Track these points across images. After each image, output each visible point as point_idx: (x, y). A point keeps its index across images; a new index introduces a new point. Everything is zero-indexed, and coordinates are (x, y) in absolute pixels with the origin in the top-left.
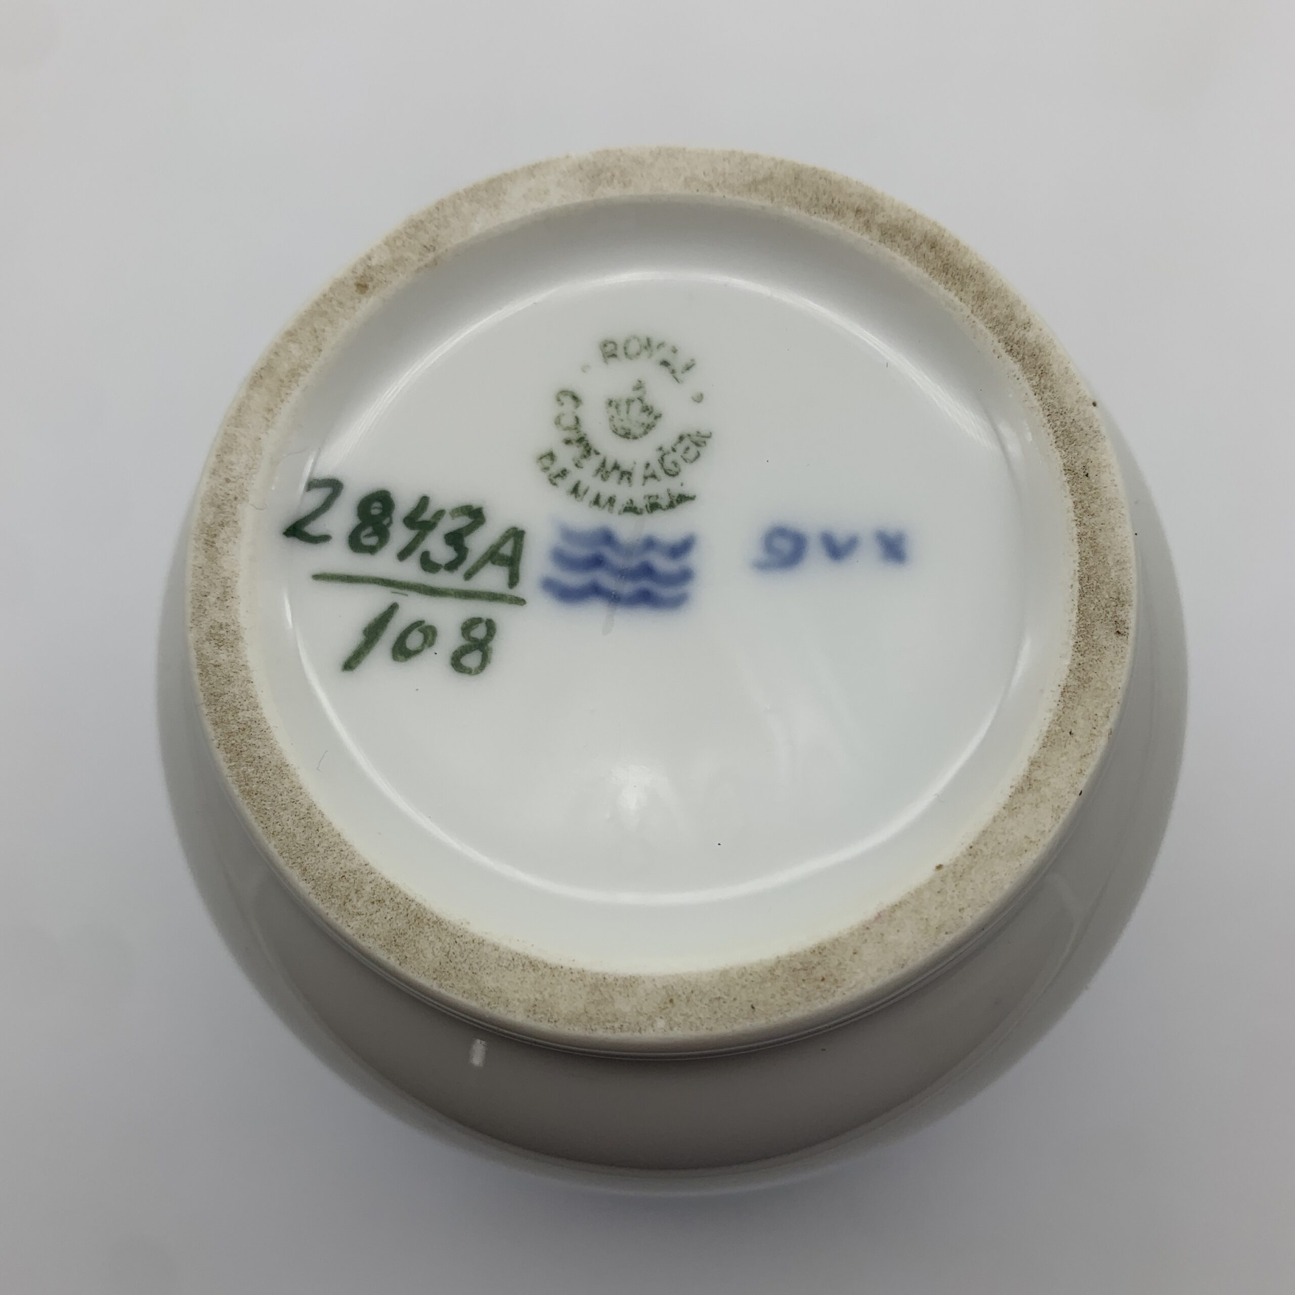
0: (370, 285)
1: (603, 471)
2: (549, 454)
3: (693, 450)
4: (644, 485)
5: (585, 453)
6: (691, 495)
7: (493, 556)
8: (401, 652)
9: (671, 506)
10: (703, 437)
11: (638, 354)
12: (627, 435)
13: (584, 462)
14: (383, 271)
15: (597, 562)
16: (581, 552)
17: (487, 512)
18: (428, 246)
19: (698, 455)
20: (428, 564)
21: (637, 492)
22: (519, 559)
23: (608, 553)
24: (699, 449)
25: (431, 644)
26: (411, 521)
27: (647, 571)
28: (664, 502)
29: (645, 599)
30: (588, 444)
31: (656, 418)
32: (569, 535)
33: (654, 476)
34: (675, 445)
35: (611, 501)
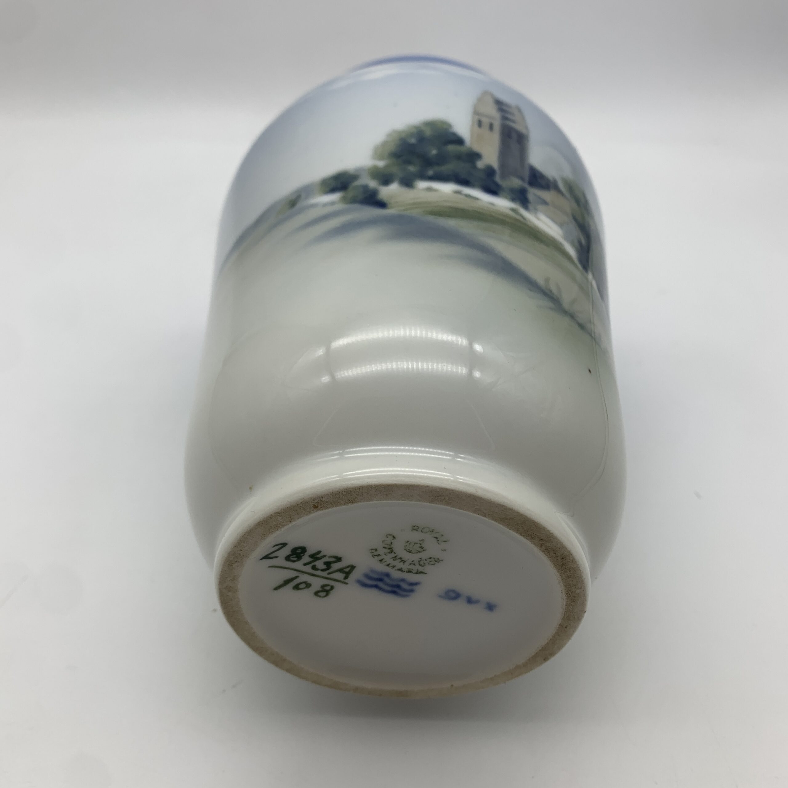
0: (320, 506)
1: (395, 558)
2: (375, 549)
3: (433, 562)
4: (409, 565)
5: (390, 552)
6: (426, 573)
7: (341, 570)
8: (296, 587)
9: (416, 573)
10: (440, 560)
11: (427, 532)
12: (410, 552)
13: (389, 554)
14: (327, 503)
15: (381, 580)
16: (376, 576)
17: (342, 559)
18: (350, 500)
19: (434, 564)
20: (314, 568)
21: (405, 567)
22: (350, 573)
23: (386, 579)
24: (436, 563)
25: (308, 588)
26: (311, 556)
27: (398, 586)
28: (414, 571)
29: (394, 592)
30: (392, 550)
31: (424, 550)
32: (373, 571)
33: (414, 564)
34: (428, 559)
35: (394, 567)
